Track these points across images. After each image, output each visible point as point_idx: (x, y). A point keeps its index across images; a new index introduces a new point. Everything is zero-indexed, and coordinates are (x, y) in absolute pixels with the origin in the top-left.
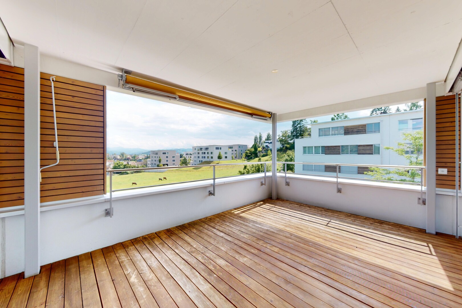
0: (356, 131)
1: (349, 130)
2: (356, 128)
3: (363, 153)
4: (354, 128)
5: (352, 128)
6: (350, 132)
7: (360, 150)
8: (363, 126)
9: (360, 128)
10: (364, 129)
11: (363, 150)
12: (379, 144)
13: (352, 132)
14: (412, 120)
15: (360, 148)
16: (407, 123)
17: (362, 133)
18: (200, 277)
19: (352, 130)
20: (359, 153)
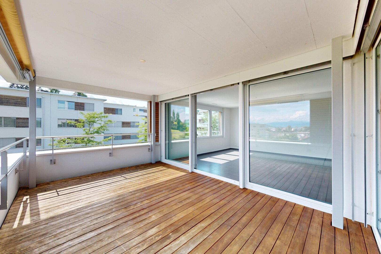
0: (13, 102)
1: (3, 99)
2: (13, 99)
3: (23, 126)
4: (10, 99)
5: (7, 99)
6: (4, 102)
7: (19, 123)
8: (23, 98)
9: (19, 101)
10: (24, 102)
11: (22, 123)
12: (41, 118)
13: (7, 102)
14: (67, 102)
15: (19, 121)
16: (64, 103)
17: (21, 105)
18: (172, 244)
19: (7, 101)
20: (18, 126)
